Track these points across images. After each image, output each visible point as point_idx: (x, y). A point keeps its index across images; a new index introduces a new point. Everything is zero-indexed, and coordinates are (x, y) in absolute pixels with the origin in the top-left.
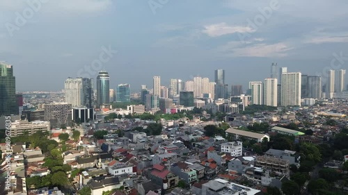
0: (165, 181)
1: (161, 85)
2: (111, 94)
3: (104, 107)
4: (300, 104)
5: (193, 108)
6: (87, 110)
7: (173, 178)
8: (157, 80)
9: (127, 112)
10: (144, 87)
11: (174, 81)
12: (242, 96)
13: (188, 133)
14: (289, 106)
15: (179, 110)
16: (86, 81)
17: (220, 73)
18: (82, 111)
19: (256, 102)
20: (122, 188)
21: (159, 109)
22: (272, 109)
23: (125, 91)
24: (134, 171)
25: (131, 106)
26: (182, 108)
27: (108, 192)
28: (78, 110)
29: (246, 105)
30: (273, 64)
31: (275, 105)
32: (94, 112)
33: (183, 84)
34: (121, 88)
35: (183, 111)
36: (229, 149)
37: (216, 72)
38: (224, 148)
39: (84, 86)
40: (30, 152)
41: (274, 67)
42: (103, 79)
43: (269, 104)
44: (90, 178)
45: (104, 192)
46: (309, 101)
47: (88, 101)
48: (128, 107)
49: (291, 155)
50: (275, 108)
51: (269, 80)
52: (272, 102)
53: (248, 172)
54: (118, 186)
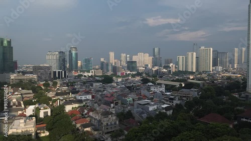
0: (112, 103)
1: (115, 59)
2: (79, 64)
3: (74, 71)
4: (211, 70)
5: (136, 72)
6: (62, 72)
7: (117, 101)
8: (112, 55)
9: (90, 74)
10: (102, 60)
11: (123, 55)
12: (171, 65)
13: (131, 83)
14: (203, 72)
15: (126, 74)
16: (62, 53)
17: (156, 50)
18: (59, 72)
19: (181, 69)
20: (84, 106)
21: (112, 73)
22: (192, 73)
23: (89, 62)
24: (92, 98)
25: (93, 71)
26: (129, 72)
27: (76, 107)
28: (56, 72)
29: (174, 71)
30: (194, 44)
31: (194, 71)
32: (67, 74)
33: (131, 58)
34: (86, 60)
35: (129, 74)
36: (156, 89)
37: (154, 49)
38: (152, 89)
39: (60, 57)
40: (24, 91)
41: (195, 46)
42: (74, 52)
43: (190, 70)
44: (64, 101)
45: (73, 108)
46: (218, 68)
47: (63, 67)
48: (91, 71)
49: (195, 91)
50: (194, 73)
51: (190, 54)
52: (192, 69)
53: (165, 99)
54: (82, 105)
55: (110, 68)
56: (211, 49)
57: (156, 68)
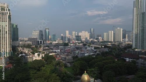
0: (69, 53)
1: (69, 35)
2: (50, 37)
3: (47, 41)
4: (122, 40)
5: (81, 42)
6: (42, 41)
8: (67, 32)
9: (56, 43)
10: (62, 35)
11: (74, 32)
12: (100, 38)
13: (77, 46)
14: (117, 41)
15: (75, 42)
16: (41, 31)
17: (92, 30)
19: (105, 40)
20: (57, 54)
21: (68, 42)
23: (55, 36)
24: (60, 51)
26: (77, 42)
27: (54, 55)
28: (39, 41)
29: (101, 41)
30: (114, 26)
31: (112, 41)
32: (44, 42)
33: (78, 34)
34: (53, 35)
37: (91, 29)
38: (88, 48)
39: (40, 33)
42: (47, 31)
43: (110, 41)
44: (48, 52)
46: (126, 40)
48: (56, 41)
49: (107, 49)
51: (110, 32)
53: (93, 52)
54: (56, 54)
55: (67, 39)
56: (122, 29)
57: (92, 39)
